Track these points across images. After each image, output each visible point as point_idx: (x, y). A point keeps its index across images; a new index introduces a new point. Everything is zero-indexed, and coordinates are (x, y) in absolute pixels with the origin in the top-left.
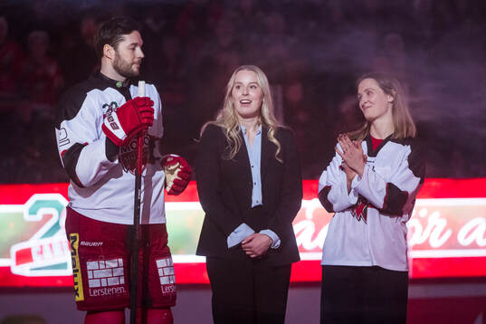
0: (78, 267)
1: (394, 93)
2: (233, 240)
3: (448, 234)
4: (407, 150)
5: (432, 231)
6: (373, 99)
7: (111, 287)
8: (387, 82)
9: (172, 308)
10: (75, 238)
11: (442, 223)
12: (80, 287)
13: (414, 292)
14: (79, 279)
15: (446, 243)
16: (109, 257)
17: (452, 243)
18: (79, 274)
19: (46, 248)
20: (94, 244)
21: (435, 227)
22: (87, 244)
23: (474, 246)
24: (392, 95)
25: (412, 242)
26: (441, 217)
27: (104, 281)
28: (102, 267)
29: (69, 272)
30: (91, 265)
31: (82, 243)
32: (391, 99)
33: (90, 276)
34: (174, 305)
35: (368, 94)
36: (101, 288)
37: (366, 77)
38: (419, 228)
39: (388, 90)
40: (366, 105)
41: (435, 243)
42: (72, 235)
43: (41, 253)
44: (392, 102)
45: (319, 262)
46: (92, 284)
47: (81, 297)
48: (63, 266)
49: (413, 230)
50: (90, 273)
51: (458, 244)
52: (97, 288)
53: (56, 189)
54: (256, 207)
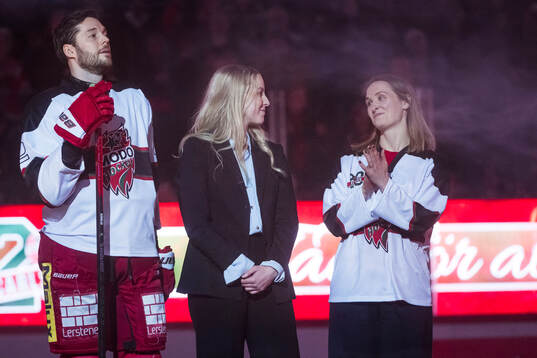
0: (51, 303)
1: (409, 99)
2: (231, 274)
3: (479, 264)
4: (429, 164)
5: (460, 261)
6: (385, 106)
7: (88, 327)
8: (402, 85)
9: (162, 352)
10: (47, 268)
11: (472, 252)
12: (52, 325)
13: (440, 333)
14: (51, 317)
15: (476, 275)
16: (84, 292)
17: (484, 276)
18: (52, 311)
19: (9, 281)
20: (69, 276)
21: (464, 256)
22: (60, 276)
23: (509, 278)
24: (407, 101)
25: (437, 274)
26: (471, 244)
27: (79, 320)
28: (77, 303)
29: (36, 308)
30: (65, 301)
31: (55, 275)
32: (406, 106)
33: (63, 314)
34: (164, 349)
35: (380, 99)
36: (76, 327)
37: (377, 80)
38: (445, 257)
39: (402, 95)
40: (377, 112)
41: (463, 274)
42: (45, 265)
43: (4, 286)
44: (408, 110)
45: (327, 297)
46: (66, 323)
47: (53, 338)
48: (29, 301)
49: (438, 259)
50: (63, 310)
51: (491, 275)
52: (72, 328)
53: (21, 211)
54: (254, 235)
